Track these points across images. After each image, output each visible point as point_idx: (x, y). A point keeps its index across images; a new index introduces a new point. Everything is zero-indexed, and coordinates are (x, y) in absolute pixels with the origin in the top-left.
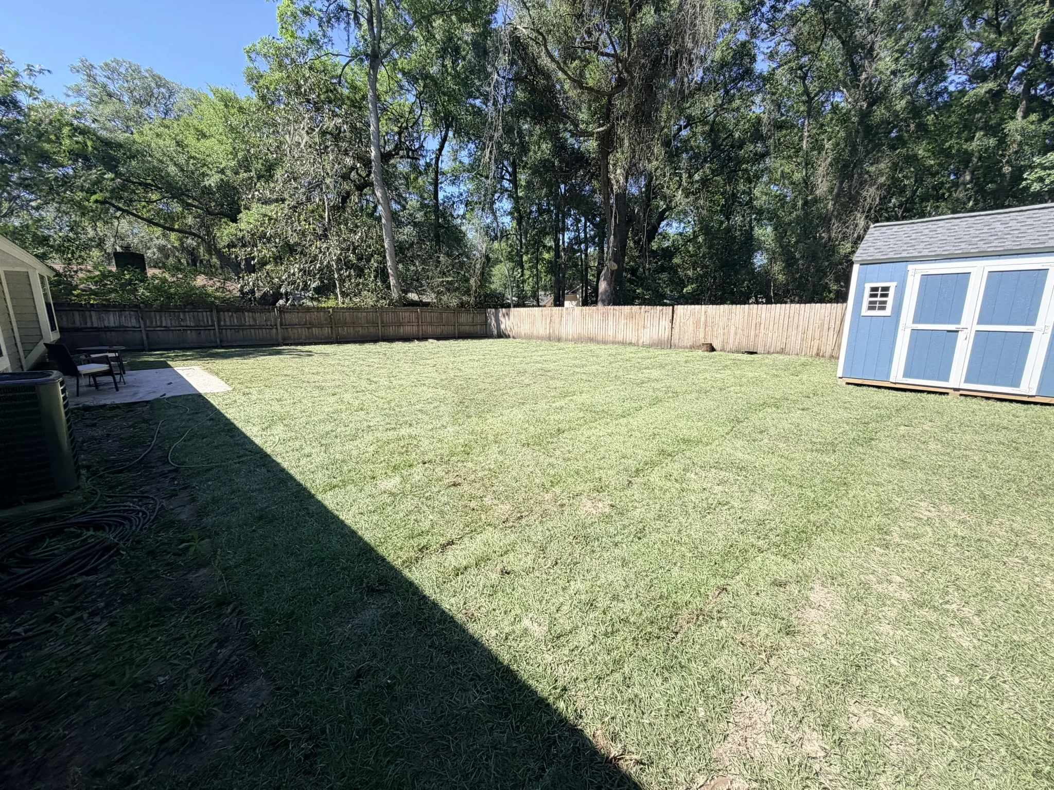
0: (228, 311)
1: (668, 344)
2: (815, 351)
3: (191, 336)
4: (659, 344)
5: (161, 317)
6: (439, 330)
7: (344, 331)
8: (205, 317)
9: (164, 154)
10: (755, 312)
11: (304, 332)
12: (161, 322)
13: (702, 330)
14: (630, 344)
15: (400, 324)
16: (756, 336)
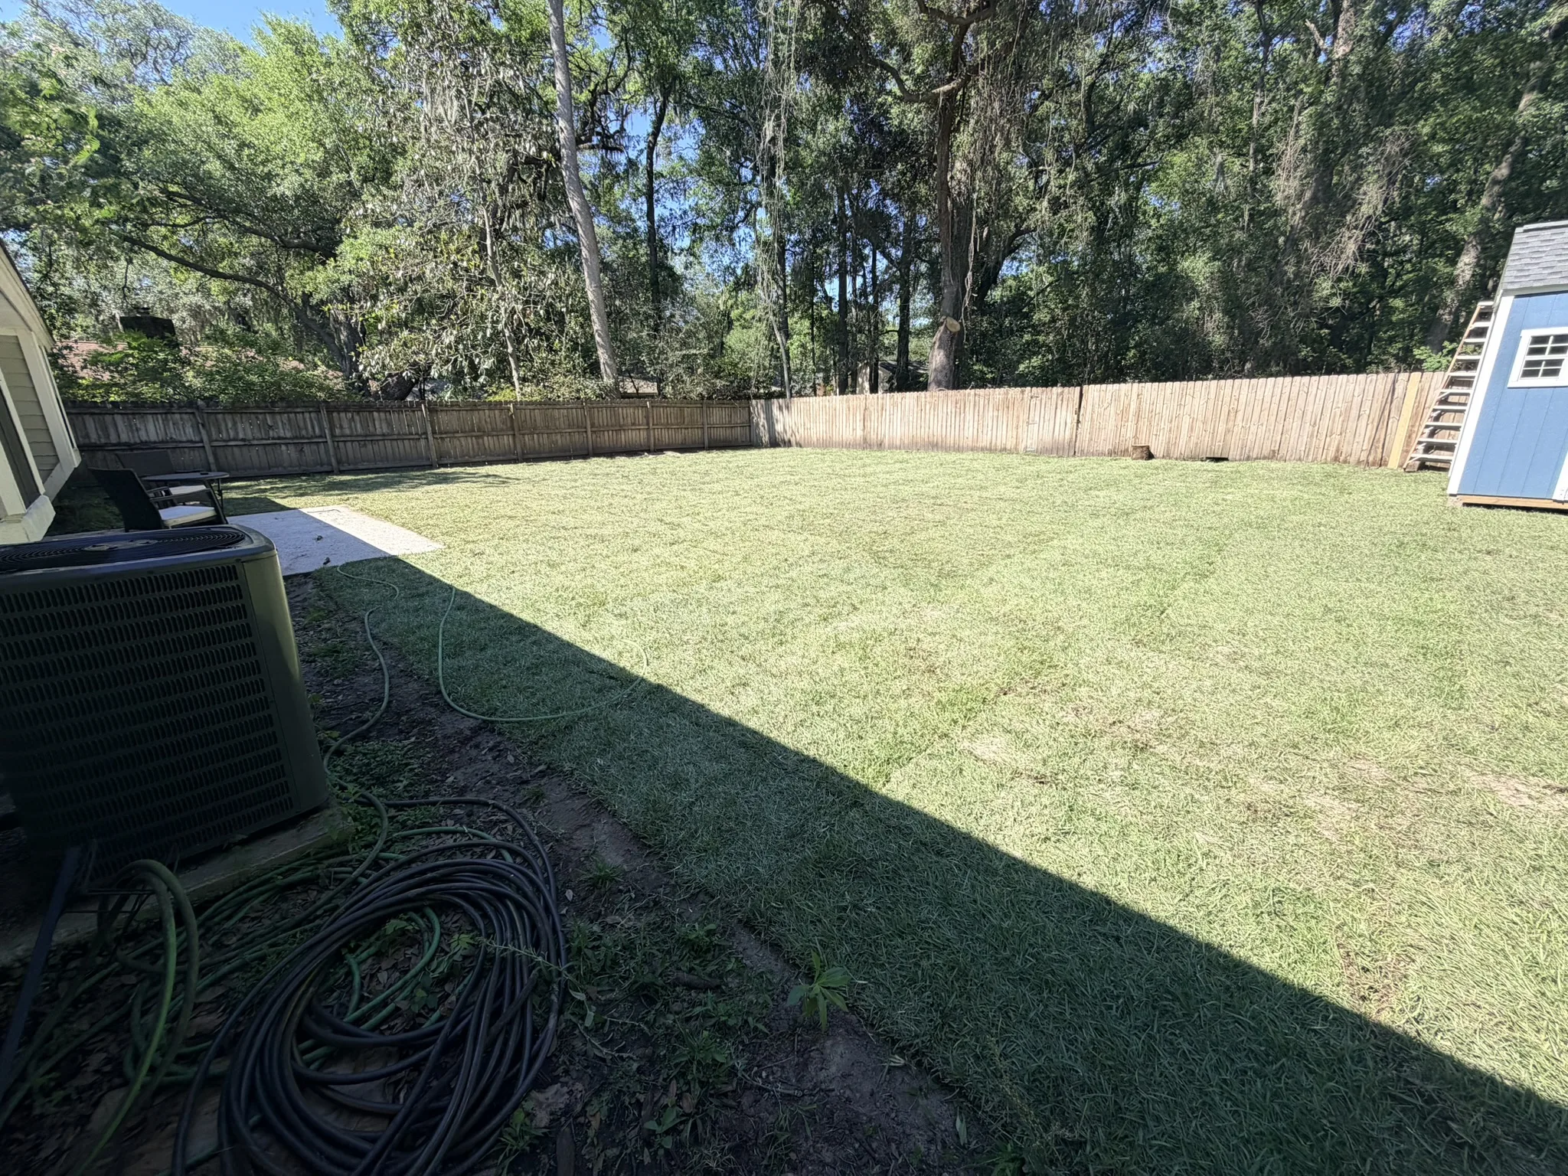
0: (346, 411)
1: (1070, 449)
2: (1332, 454)
3: (288, 453)
4: (1057, 450)
5: (235, 424)
6: (679, 437)
7: (530, 441)
8: (308, 422)
9: (198, 138)
10: (1228, 391)
11: (468, 444)
12: (237, 433)
13: (1131, 425)
14: (1004, 450)
15: (621, 428)
16: (1228, 431)
